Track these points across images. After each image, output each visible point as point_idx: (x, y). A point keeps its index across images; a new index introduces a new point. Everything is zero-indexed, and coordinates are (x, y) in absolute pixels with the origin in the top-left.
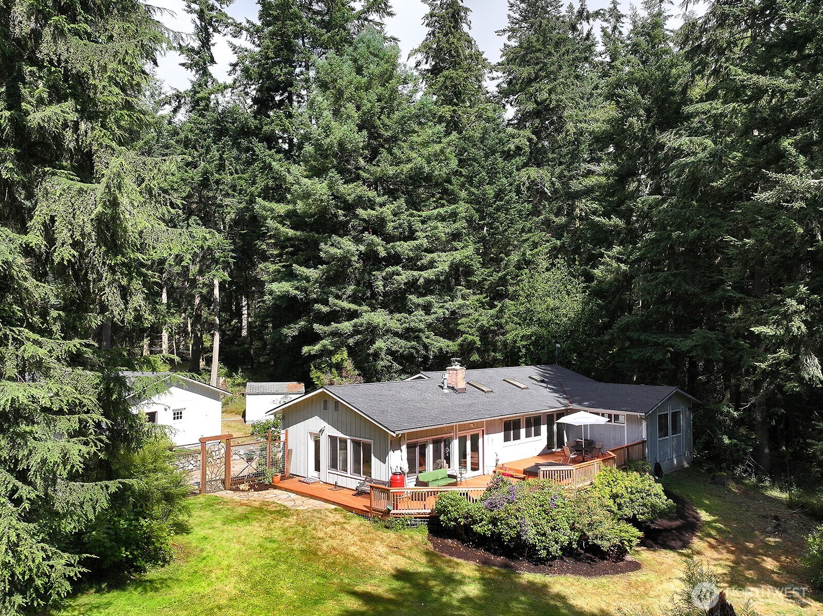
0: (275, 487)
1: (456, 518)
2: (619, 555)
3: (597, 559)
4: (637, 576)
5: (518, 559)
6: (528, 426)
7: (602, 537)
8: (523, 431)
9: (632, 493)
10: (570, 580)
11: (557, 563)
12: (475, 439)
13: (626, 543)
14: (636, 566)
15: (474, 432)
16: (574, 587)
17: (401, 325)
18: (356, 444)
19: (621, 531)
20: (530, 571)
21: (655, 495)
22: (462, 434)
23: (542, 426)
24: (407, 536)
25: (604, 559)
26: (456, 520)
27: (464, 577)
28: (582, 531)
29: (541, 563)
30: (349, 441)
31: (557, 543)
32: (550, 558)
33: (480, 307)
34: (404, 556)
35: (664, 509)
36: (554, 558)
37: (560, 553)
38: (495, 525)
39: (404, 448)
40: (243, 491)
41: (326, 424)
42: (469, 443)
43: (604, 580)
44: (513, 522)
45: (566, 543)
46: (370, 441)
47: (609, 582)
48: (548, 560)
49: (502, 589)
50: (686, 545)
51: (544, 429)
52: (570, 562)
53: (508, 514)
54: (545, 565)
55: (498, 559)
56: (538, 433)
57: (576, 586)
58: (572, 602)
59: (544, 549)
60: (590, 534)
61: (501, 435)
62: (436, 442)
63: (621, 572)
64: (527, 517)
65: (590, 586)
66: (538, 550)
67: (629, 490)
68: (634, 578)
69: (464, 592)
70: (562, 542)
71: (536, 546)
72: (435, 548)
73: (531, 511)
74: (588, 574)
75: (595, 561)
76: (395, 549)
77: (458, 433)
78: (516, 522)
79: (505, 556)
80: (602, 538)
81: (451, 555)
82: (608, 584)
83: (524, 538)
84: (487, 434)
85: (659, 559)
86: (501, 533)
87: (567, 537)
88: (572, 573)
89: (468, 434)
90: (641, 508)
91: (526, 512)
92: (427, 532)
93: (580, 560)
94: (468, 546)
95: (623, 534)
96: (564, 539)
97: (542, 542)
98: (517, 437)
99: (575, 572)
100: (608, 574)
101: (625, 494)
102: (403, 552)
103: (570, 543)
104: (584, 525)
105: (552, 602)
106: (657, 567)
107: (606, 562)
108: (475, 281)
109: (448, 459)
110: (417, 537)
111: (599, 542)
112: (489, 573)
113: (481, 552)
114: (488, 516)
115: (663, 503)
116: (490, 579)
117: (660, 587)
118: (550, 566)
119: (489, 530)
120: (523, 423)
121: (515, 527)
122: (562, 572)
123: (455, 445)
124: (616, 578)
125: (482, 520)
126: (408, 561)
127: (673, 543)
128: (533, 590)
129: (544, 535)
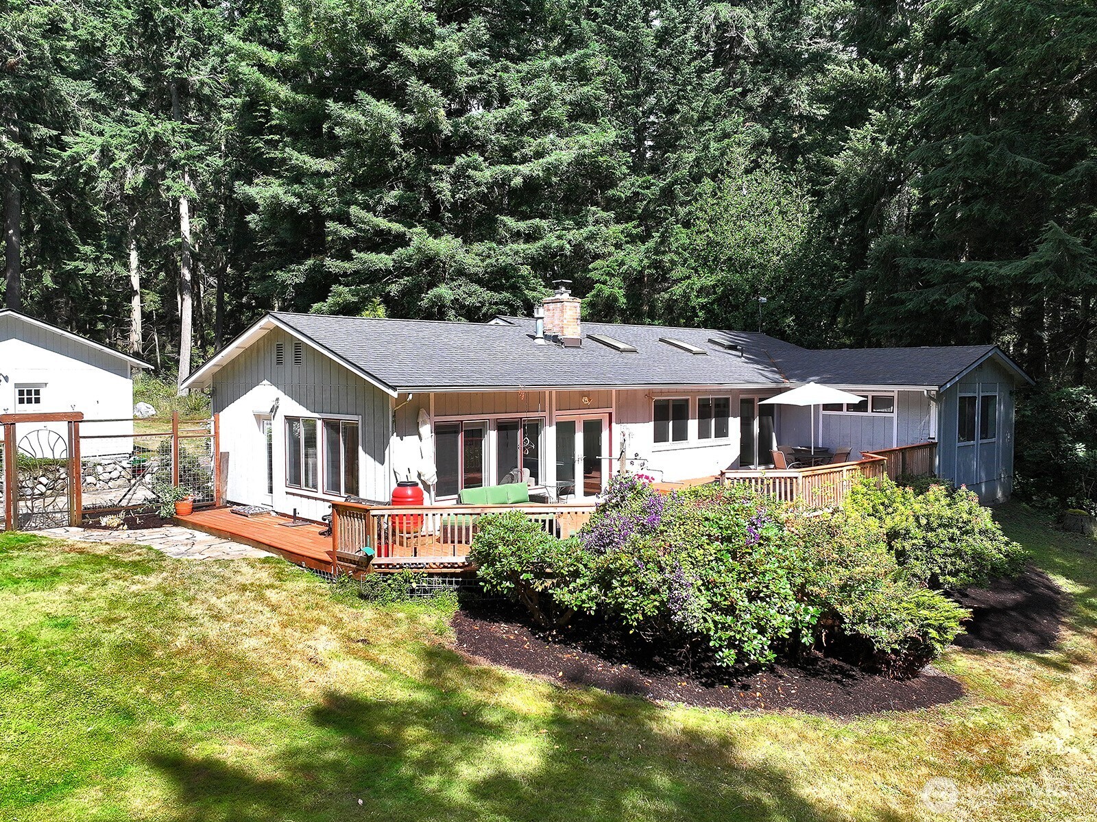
0: (176, 523)
1: (514, 572)
2: (912, 664)
3: (856, 672)
4: (962, 715)
5: (663, 669)
6: (704, 415)
7: (877, 619)
8: (693, 425)
9: (929, 528)
10: (796, 724)
11: (760, 680)
12: (593, 431)
13: (933, 633)
14: (951, 690)
15: (592, 415)
16: (806, 745)
17: (483, 261)
18: (332, 426)
19: (918, 605)
20: (691, 699)
21: (980, 532)
22: (566, 417)
23: (731, 419)
24: (401, 615)
25: (873, 671)
26: (513, 576)
27: (512, 717)
28: (825, 604)
29: (722, 682)
30: (319, 424)
31: (762, 631)
32: (745, 669)
33: (627, 242)
34: (372, 661)
35: (1002, 563)
36: (756, 667)
37: (771, 656)
38: (607, 586)
39: (426, 430)
40: (106, 528)
41: (280, 394)
42: (579, 438)
43: (883, 725)
44: (652, 578)
45: (785, 632)
46: (355, 418)
47: (894, 729)
48: (737, 673)
49: (609, 751)
50: (1047, 641)
51: (734, 424)
52: (792, 679)
53: (640, 558)
54: (731, 685)
55: (615, 670)
56: (722, 432)
57: (812, 742)
58: (805, 791)
59: (730, 646)
60: (846, 610)
61: (649, 428)
62: (505, 429)
63: (920, 705)
64: (687, 566)
65: (848, 741)
66: (716, 650)
67: (923, 521)
68: (957, 721)
69: (499, 762)
70: (776, 630)
71: (708, 638)
72: (461, 642)
73: (698, 553)
74: (839, 710)
75: (852, 677)
76: (358, 646)
77: (555, 413)
78: (659, 577)
79: (632, 663)
80: (875, 621)
81: (496, 659)
82: (891, 736)
83: (677, 618)
84: (619, 422)
85: (999, 672)
86: (620, 607)
87: (788, 619)
88: (800, 707)
89: (579, 418)
90: (948, 560)
91: (684, 554)
92: (457, 607)
93: (816, 674)
94: (545, 639)
95: (925, 613)
96: (781, 623)
97: (725, 628)
98: (681, 435)
99: (808, 704)
100: (888, 708)
101: (914, 531)
102: (374, 652)
103: (796, 633)
104: (831, 589)
105: (747, 792)
106: (1003, 693)
107: (878, 679)
108: (620, 198)
109: (532, 465)
110: (426, 619)
111: (866, 630)
112: (582, 705)
113: (573, 655)
114: (591, 565)
115: (1000, 551)
116: (583, 722)
117: (1027, 744)
118: (745, 687)
119: (591, 599)
120: (693, 408)
121: (655, 591)
122: (774, 702)
123: (549, 438)
124: (911, 720)
125: (576, 574)
126: (377, 673)
127: (1018, 638)
128: (697, 754)
129: (731, 610)
